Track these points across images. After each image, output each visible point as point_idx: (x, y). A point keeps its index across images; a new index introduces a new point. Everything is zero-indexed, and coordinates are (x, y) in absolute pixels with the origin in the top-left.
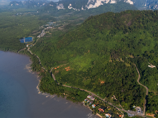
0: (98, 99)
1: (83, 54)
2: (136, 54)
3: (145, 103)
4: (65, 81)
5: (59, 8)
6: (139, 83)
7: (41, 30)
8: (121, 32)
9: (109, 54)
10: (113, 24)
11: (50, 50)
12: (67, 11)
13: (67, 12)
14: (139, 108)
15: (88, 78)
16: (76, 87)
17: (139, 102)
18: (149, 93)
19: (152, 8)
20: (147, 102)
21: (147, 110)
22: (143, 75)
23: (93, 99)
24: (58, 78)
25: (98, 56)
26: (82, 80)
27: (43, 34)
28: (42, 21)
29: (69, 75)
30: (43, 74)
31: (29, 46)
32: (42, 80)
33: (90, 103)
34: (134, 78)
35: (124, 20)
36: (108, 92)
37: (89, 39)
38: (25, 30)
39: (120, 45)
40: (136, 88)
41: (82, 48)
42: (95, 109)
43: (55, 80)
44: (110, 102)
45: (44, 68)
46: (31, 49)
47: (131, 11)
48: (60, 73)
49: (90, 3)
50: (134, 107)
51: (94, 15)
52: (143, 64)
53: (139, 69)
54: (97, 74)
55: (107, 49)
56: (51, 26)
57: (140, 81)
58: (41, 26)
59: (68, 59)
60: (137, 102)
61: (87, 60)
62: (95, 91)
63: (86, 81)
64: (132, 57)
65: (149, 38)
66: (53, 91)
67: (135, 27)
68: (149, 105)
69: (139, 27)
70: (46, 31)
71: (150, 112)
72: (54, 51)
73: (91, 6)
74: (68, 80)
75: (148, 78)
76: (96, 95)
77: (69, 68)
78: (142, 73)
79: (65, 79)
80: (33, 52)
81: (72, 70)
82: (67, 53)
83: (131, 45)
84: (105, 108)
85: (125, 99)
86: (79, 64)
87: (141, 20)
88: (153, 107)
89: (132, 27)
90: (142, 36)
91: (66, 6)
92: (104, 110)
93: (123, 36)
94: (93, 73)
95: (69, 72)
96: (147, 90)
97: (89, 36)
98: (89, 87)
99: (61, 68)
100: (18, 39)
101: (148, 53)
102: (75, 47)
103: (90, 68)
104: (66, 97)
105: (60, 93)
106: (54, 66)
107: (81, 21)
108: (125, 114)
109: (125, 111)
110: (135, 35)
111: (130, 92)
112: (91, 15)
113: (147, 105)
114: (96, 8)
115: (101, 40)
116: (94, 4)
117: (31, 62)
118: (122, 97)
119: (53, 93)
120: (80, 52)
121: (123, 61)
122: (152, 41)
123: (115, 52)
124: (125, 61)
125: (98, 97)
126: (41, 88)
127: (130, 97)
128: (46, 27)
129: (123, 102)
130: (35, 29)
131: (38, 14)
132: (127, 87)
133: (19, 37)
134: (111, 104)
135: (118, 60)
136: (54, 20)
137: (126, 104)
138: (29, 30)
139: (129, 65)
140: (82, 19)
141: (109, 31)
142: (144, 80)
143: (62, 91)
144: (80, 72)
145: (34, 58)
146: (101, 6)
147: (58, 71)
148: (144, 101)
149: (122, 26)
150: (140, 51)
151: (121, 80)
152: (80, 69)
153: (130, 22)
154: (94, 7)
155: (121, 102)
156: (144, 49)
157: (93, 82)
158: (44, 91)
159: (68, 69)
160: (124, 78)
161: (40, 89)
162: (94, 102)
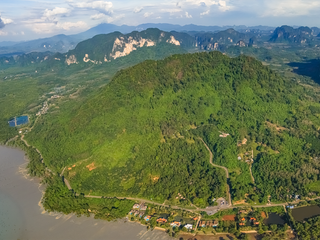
0: (153, 206)
1: (115, 138)
2: (198, 122)
3: (228, 190)
4: (89, 188)
5: (69, 62)
6: (214, 165)
7: (42, 103)
8: (170, 91)
9: (158, 129)
10: (157, 78)
11: (57, 136)
12: (82, 66)
13: (83, 68)
14: (221, 199)
15: (129, 177)
16: (110, 196)
17: (220, 191)
18: (230, 174)
19: (205, 48)
20: (231, 187)
21: (233, 197)
22: (215, 151)
23: (145, 209)
24: (75, 185)
25: (140, 137)
26: (119, 182)
27: (45, 108)
28: (43, 86)
29: (96, 177)
30: (48, 180)
31: (24, 132)
32: (47, 191)
33: (141, 215)
34: (204, 160)
35: (172, 70)
36: (168, 192)
37: (121, 110)
38: (16, 103)
39: (172, 112)
40: (210, 173)
41: (111, 127)
42: (150, 221)
43: (70, 188)
44: (174, 204)
45: (49, 170)
46: (26, 138)
47: (179, 55)
48: (78, 176)
49: (117, 50)
50: (214, 200)
51: (125, 67)
52: (212, 135)
53: (209, 143)
54: (144, 167)
55: (153, 121)
56: (58, 94)
57: (214, 160)
58: (41, 95)
59: (90, 150)
60: (216, 192)
61: (123, 146)
62: (146, 194)
63: (127, 183)
64: (193, 127)
65: (212, 94)
66: (69, 207)
67: (188, 80)
68: (235, 190)
69: (195, 78)
70: (50, 102)
71: (239, 199)
72: (64, 138)
73: (118, 54)
74: (94, 185)
75: (224, 154)
76: (149, 202)
77: (93, 164)
78: (214, 149)
79: (89, 185)
80: (29, 143)
81: (98, 168)
82: (88, 138)
83: (188, 109)
84: (167, 216)
85: (197, 194)
86: (111, 155)
87: (195, 68)
88: (241, 191)
89: (184, 79)
90: (201, 93)
91: (80, 59)
92: (167, 218)
93: (174, 97)
94: (138, 167)
95: (95, 171)
96: (227, 171)
97: (121, 104)
98: (134, 191)
99: (79, 167)
100: (5, 120)
101: (215, 116)
102: (100, 126)
103: (130, 160)
104: (93, 216)
105: (82, 210)
106: (66, 164)
107: (106, 80)
108: (202, 213)
109: (202, 210)
110: (191, 91)
111: (203, 182)
112: (119, 69)
113: (231, 191)
114: (127, 56)
115: (142, 109)
116: (122, 51)
117: (28, 161)
118: (193, 192)
119: (68, 212)
120: (110, 134)
121: (183, 137)
122: (216, 97)
123: (168, 125)
124: (186, 136)
125: (152, 203)
126: (47, 204)
127: (205, 189)
128: (49, 96)
129: (196, 199)
130: (32, 101)
131: (37, 75)
132: (196, 175)
133: (7, 116)
134: (176, 207)
135: (173, 137)
136: (63, 83)
137: (201, 200)
138: (22, 104)
139: (193, 142)
140: (106, 76)
141: (152, 92)
142: (218, 159)
143: (86, 205)
144: (114, 170)
145: (32, 153)
146: (133, 52)
147: (74, 173)
148: (226, 187)
149: (171, 81)
150: (204, 116)
151: (185, 167)
152: (113, 165)
153: (180, 74)
154: (124, 54)
155: (192, 199)
156: (208, 111)
157: (140, 181)
158: (52, 209)
159: (91, 167)
160: (190, 163)
161: (45, 206)
162: (146, 213)
